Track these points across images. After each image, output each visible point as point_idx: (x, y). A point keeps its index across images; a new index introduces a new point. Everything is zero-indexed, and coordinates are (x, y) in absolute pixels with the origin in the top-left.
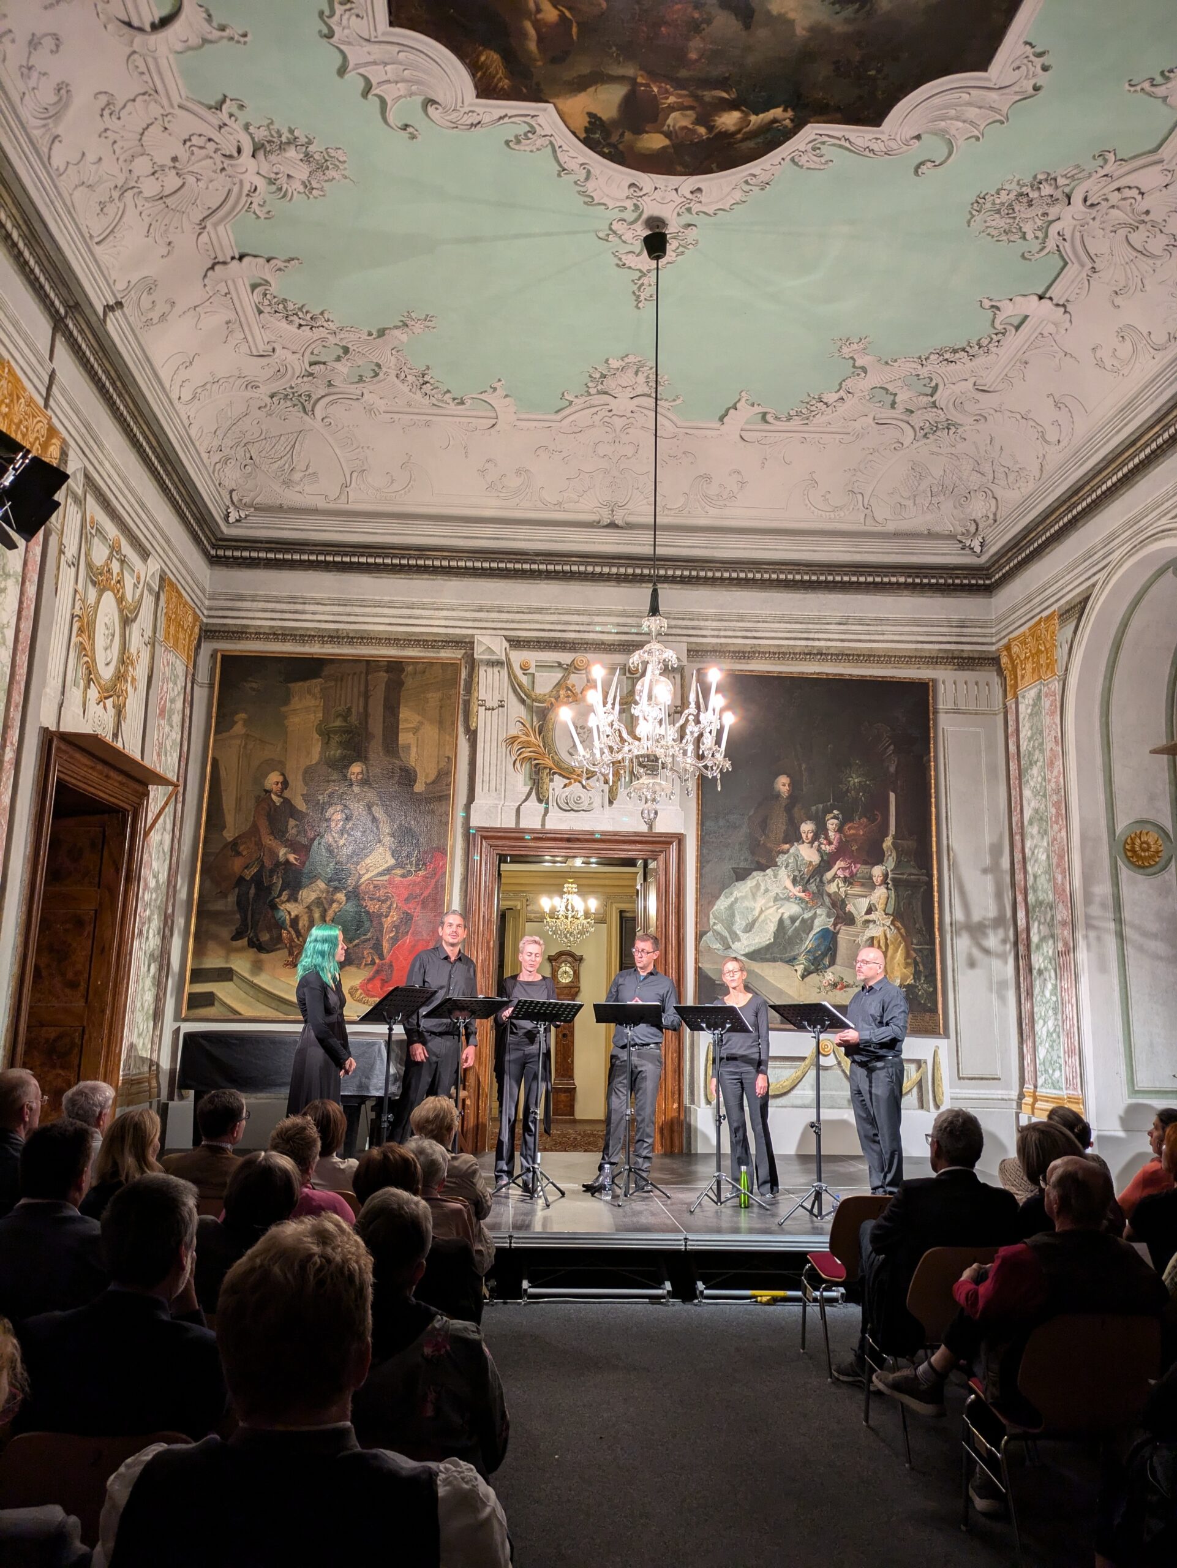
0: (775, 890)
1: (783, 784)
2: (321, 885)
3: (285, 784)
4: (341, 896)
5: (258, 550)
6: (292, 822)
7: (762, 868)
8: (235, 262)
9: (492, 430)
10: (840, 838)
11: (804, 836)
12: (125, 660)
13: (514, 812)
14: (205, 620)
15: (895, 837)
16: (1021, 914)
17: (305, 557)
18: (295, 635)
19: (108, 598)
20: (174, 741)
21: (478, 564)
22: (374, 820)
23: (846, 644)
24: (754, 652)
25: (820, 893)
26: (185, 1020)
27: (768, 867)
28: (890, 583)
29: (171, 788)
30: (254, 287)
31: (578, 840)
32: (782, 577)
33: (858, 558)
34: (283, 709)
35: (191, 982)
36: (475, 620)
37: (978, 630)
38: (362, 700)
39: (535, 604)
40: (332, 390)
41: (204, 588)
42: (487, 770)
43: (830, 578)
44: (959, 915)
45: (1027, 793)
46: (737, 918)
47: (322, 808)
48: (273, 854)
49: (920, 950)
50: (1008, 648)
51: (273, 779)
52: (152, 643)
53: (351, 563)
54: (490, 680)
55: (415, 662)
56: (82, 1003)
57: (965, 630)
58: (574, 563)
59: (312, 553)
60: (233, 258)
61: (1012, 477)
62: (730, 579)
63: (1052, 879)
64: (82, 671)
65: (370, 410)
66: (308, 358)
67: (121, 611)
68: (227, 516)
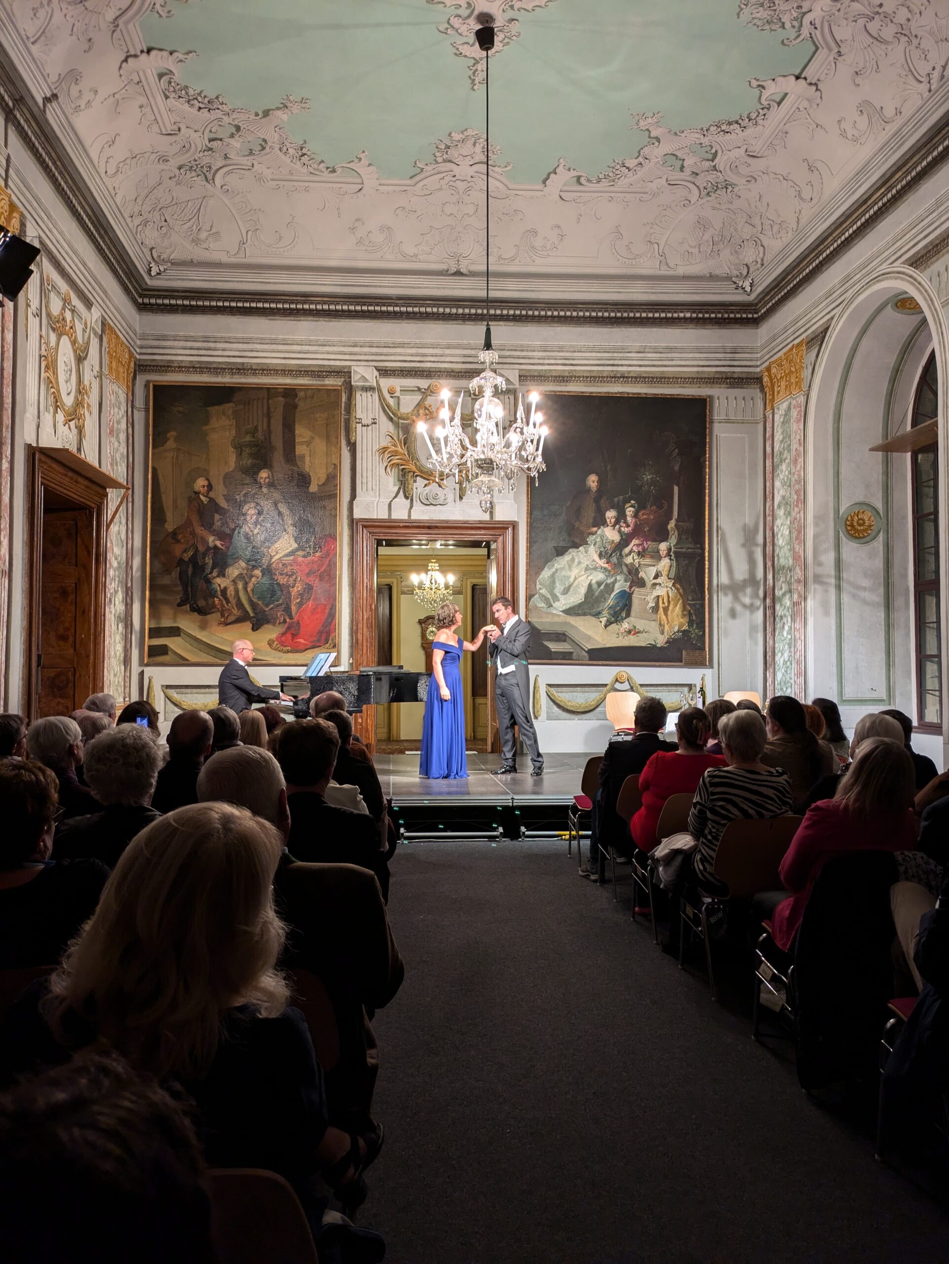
0: (585, 562)
1: (593, 481)
2: (243, 564)
3: (210, 487)
4: (258, 572)
5: (176, 298)
6: (217, 517)
7: (576, 546)
8: (144, 55)
9: (359, 194)
10: (636, 522)
11: (608, 521)
12: (81, 390)
13: (387, 507)
14: (138, 357)
15: (677, 521)
16: (770, 576)
17: (214, 303)
18: (210, 368)
19: (65, 340)
20: (122, 454)
21: (352, 308)
22: (280, 514)
23: (643, 369)
24: (571, 377)
25: (620, 563)
26: (148, 665)
27: (581, 546)
28: (678, 318)
29: (123, 491)
30: (161, 76)
31: (436, 527)
32: (594, 314)
33: (654, 298)
34: (204, 428)
35: (150, 637)
36: (351, 354)
37: (746, 355)
38: (265, 420)
39: (398, 340)
40: (228, 162)
41: (135, 330)
42: (365, 474)
43: (632, 315)
44: (724, 579)
45: (777, 484)
46: (557, 584)
47: (240, 506)
48: (205, 541)
49: (694, 605)
50: (768, 369)
51: (200, 484)
52: (100, 376)
53: (251, 308)
54: (364, 403)
55: (306, 389)
56: (72, 651)
57: (737, 355)
58: (429, 306)
59: (219, 300)
60: (142, 52)
61: (776, 228)
62: (552, 317)
63: (792, 549)
64: (51, 399)
65: (260, 179)
66: (207, 135)
67: (75, 351)
68: (150, 270)
